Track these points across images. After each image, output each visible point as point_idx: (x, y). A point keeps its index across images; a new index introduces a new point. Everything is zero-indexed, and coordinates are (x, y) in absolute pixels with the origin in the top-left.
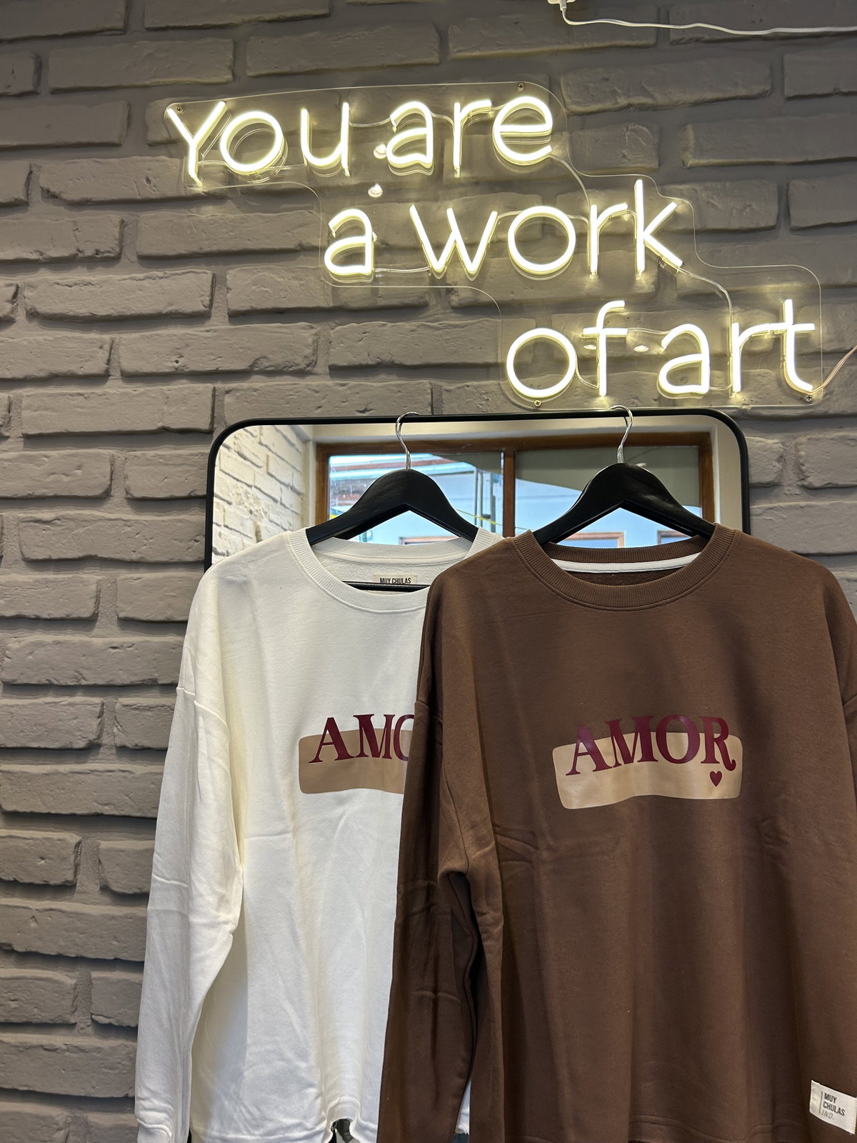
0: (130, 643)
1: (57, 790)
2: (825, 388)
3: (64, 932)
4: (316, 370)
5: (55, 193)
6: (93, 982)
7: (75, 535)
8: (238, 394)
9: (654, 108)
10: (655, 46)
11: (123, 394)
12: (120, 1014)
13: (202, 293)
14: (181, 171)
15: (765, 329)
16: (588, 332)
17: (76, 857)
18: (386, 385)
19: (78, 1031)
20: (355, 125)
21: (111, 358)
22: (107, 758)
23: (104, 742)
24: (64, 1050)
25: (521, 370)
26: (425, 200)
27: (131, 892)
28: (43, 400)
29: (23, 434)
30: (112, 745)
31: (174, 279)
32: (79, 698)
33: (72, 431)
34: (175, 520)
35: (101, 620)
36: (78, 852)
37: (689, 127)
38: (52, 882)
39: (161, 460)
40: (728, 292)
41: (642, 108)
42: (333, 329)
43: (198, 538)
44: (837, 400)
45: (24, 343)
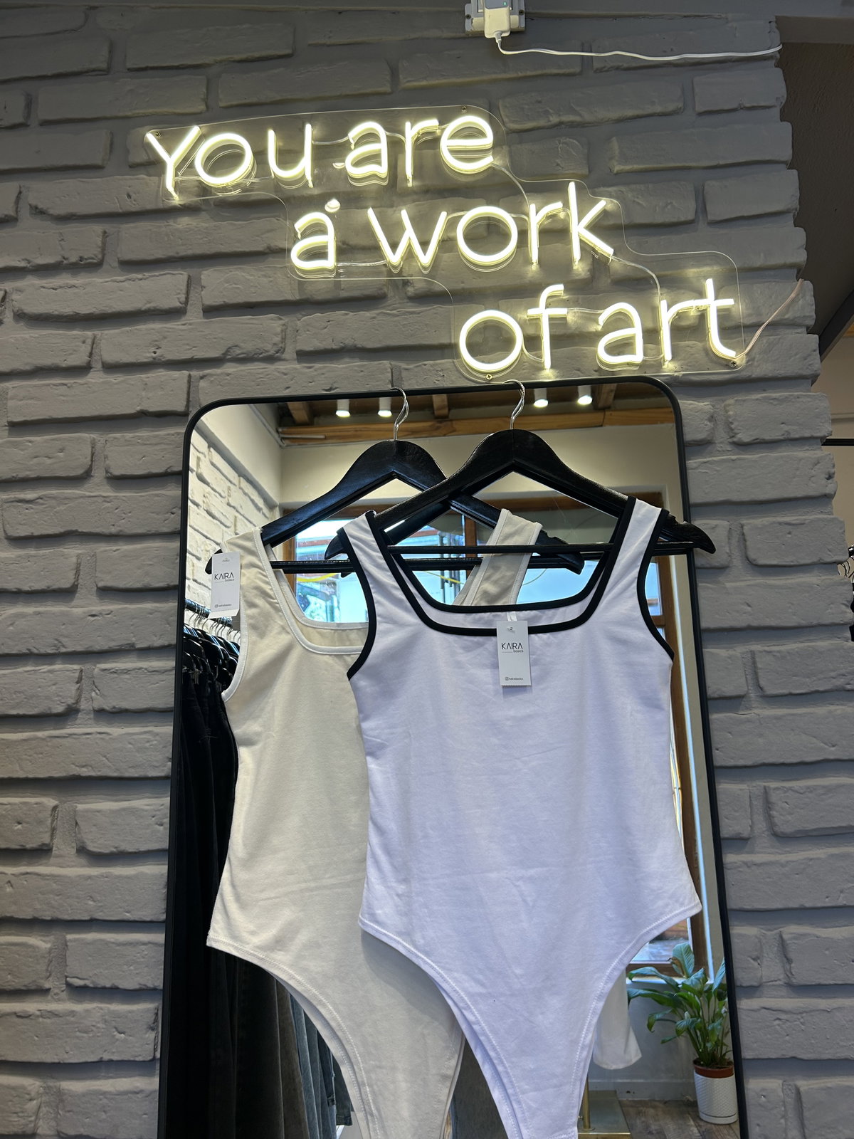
0: (108, 610)
1: (35, 755)
2: (747, 354)
3: (40, 895)
4: (285, 356)
5: (42, 209)
6: (68, 944)
7: (56, 512)
8: (212, 379)
9: (582, 125)
10: (580, 73)
11: (103, 383)
12: (95, 974)
13: (179, 291)
14: (159, 187)
15: (690, 305)
16: (532, 312)
17: (53, 821)
18: (350, 366)
19: (52, 997)
20: (317, 143)
21: (93, 352)
22: (85, 723)
23: (82, 707)
24: (38, 1016)
25: (474, 349)
26: (381, 206)
27: (107, 851)
28: (29, 391)
29: (9, 422)
30: (90, 710)
31: (153, 280)
32: (57, 667)
33: (56, 417)
34: (153, 494)
35: (81, 592)
36: (54, 816)
37: (614, 138)
38: (28, 846)
39: (140, 441)
40: (658, 277)
41: (572, 125)
42: (299, 320)
43: (174, 510)
44: (758, 366)
45: (11, 340)
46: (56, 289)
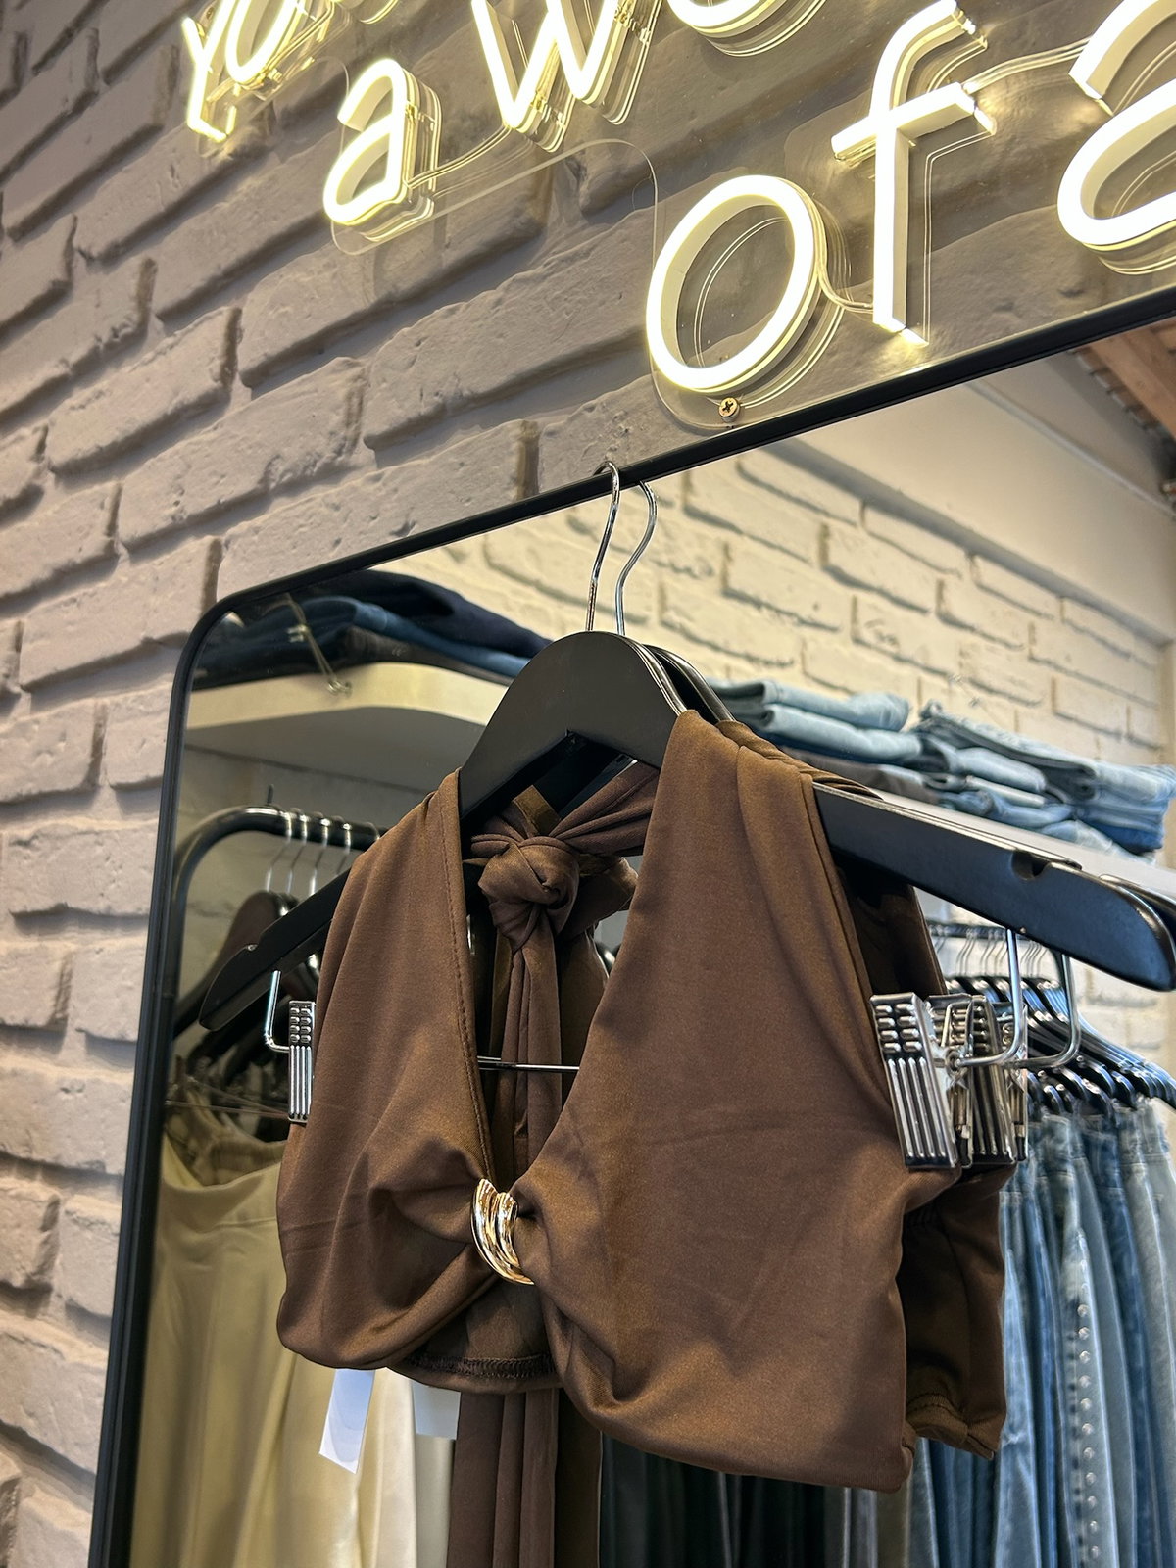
0: (82, 1081)
4: (354, 458)
7: (49, 865)
8: (236, 547)
13: (212, 354)
16: (844, 141)
21: (117, 522)
23: (53, 1286)
28: (41, 622)
31: (186, 343)
35: (69, 1035)
39: (142, 707)
45: (37, 524)
46: (83, 407)
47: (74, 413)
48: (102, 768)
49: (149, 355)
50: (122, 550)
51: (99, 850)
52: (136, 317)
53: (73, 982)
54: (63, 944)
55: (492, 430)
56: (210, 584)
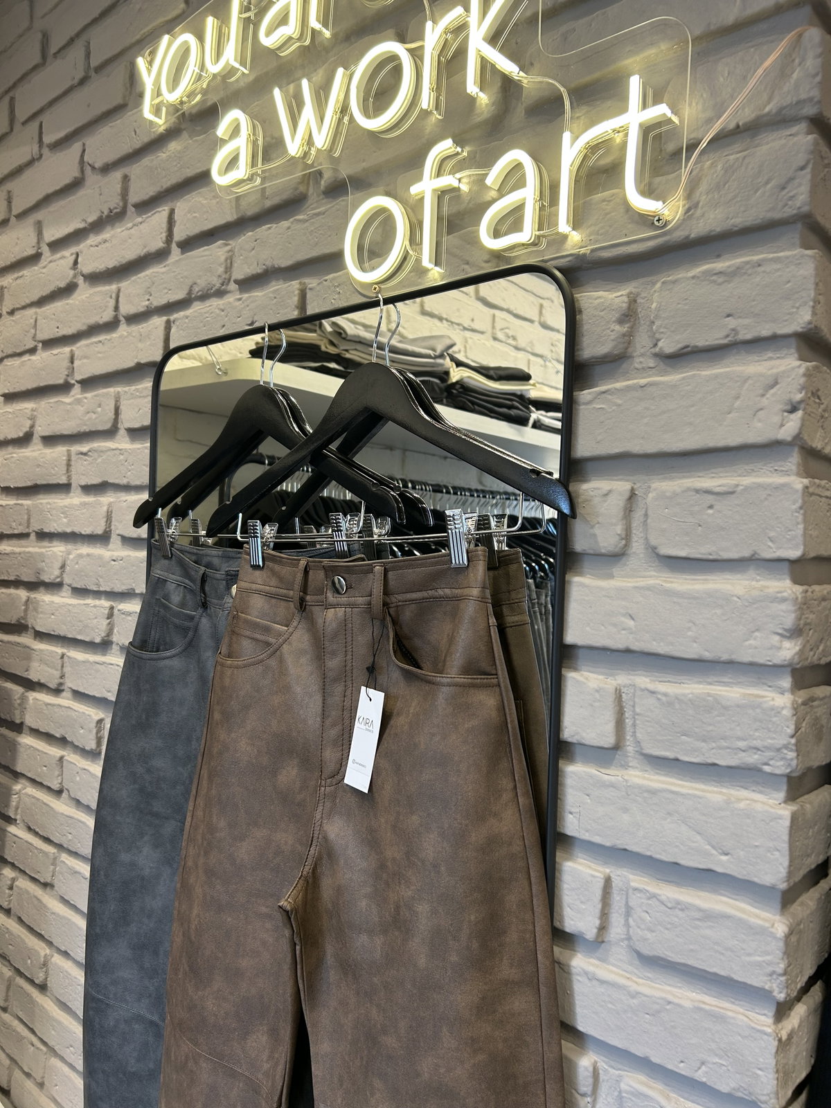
0: (122, 556)
2: (684, 201)
4: (229, 288)
5: (91, 164)
7: (98, 464)
8: (178, 323)
13: (161, 230)
15: (603, 131)
16: (415, 190)
18: (266, 294)
21: (118, 306)
28: (84, 351)
29: (76, 381)
31: (147, 223)
33: (96, 374)
35: (114, 537)
38: (86, 748)
39: (138, 393)
44: (703, 215)
45: (77, 302)
46: (97, 246)
47: (91, 248)
48: (120, 421)
49: (130, 225)
50: (122, 319)
51: (122, 457)
52: (121, 204)
53: (113, 515)
54: (107, 499)
55: (287, 285)
56: (167, 340)
